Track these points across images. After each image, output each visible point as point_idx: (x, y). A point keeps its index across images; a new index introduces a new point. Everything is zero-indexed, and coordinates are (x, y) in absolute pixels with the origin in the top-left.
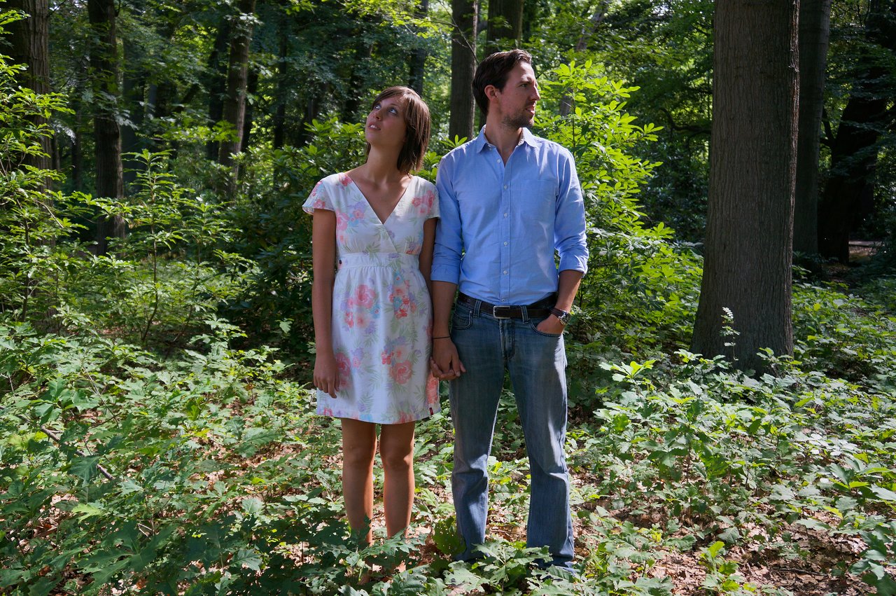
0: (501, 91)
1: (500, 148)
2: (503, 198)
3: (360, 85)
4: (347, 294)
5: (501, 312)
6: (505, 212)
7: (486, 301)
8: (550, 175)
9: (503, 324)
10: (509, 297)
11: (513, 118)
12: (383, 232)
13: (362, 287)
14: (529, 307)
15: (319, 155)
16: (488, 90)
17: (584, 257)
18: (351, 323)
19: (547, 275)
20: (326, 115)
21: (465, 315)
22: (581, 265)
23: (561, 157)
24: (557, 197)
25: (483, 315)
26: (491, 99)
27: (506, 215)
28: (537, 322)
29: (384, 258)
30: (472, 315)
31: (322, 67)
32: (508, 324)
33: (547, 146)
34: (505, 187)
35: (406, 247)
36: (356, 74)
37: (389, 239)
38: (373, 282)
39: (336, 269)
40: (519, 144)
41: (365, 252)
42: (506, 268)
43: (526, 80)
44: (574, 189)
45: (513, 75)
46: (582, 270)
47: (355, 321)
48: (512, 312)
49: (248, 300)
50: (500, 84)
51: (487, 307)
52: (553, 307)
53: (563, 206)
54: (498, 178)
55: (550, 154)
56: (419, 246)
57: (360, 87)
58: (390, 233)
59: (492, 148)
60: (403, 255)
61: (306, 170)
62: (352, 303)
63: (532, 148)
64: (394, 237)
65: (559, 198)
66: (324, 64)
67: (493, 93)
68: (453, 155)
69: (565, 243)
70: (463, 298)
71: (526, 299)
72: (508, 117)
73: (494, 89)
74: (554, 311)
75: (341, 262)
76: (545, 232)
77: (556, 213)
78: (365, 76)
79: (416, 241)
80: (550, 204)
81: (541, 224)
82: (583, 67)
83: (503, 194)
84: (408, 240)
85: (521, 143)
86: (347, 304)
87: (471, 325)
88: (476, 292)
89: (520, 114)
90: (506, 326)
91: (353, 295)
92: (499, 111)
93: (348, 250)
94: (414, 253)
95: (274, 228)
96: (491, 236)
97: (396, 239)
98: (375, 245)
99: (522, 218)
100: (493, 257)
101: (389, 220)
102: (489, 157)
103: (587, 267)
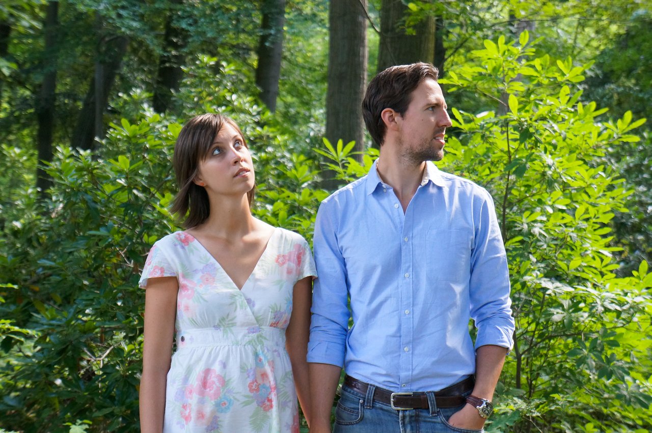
0: (402, 116)
1: (398, 188)
2: (403, 254)
3: (180, 43)
4: (186, 379)
5: (401, 401)
6: (407, 271)
7: (381, 386)
8: (462, 223)
9: (404, 417)
10: (412, 380)
11: (417, 149)
12: (240, 300)
13: (207, 371)
14: (437, 394)
15: (132, 171)
16: (386, 115)
17: (509, 328)
18: (187, 419)
19: (461, 353)
20: (129, 95)
21: (353, 406)
22: (505, 338)
23: (477, 199)
24: (472, 250)
25: (378, 405)
26: (390, 126)
27: (407, 275)
28: (449, 414)
29: (241, 333)
30: (363, 405)
31: (122, 12)
32: (411, 417)
33: (458, 184)
34: (406, 239)
35: (270, 317)
36: (175, 25)
37: (248, 309)
38: (224, 365)
39: (174, 348)
40: (423, 184)
41: (217, 327)
42: (407, 344)
43: (434, 101)
44: (494, 239)
45: (416, 94)
46: (507, 345)
47: (193, 415)
48: (415, 402)
49: (13, 394)
50: (401, 107)
51: (381, 394)
52: (469, 394)
53: (480, 262)
54: (396, 228)
55: (463, 195)
56: (287, 316)
57: (182, 46)
58: (249, 301)
59: (388, 189)
60: (267, 330)
61: (112, 195)
62: (191, 392)
63: (440, 188)
64: (254, 305)
65: (474, 252)
66: (123, 8)
67: (392, 119)
68: (336, 199)
69: (483, 310)
70: (349, 382)
71: (434, 383)
72: (411, 148)
73: (394, 113)
74: (471, 399)
75: (183, 339)
76: (458, 296)
77: (472, 272)
78: (191, 28)
79: (282, 310)
80: (464, 260)
81: (454, 286)
82: (518, 44)
83: (404, 248)
84: (273, 309)
85: (425, 182)
86: (183, 393)
87: (362, 418)
88: (369, 375)
89: (427, 145)
90: (407, 419)
91: (195, 381)
92: (399, 141)
93: (195, 324)
94: (280, 325)
95: (59, 282)
96: (388, 302)
97: (256, 308)
98: (230, 317)
99: (429, 279)
100: (392, 330)
101: (248, 284)
102: (385, 201)
103: (513, 341)
